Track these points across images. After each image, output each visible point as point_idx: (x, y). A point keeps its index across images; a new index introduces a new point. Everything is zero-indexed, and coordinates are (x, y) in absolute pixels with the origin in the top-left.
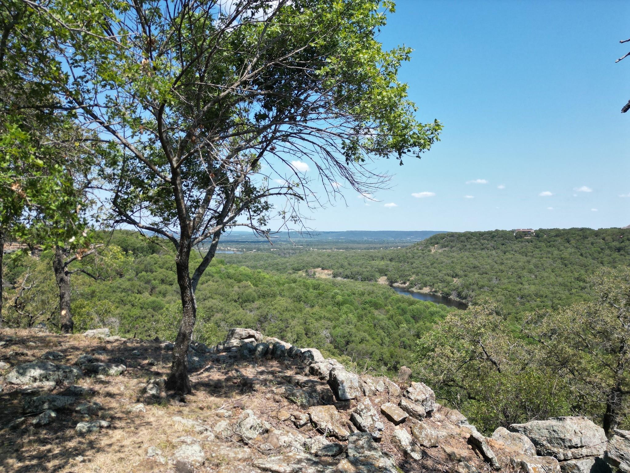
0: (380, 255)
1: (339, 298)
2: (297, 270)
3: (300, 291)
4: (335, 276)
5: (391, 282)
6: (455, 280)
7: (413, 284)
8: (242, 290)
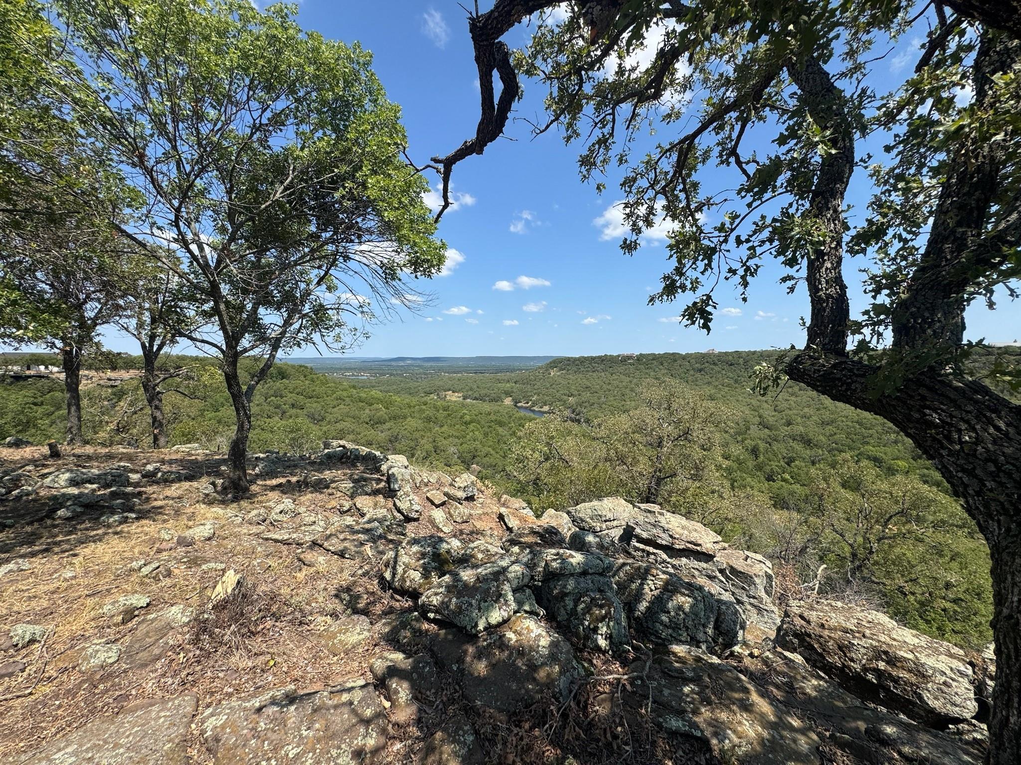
0: (506, 378)
1: (467, 418)
2: (428, 393)
3: (429, 413)
4: (465, 398)
5: (516, 402)
6: (570, 398)
7: (534, 404)
8: (373, 412)
